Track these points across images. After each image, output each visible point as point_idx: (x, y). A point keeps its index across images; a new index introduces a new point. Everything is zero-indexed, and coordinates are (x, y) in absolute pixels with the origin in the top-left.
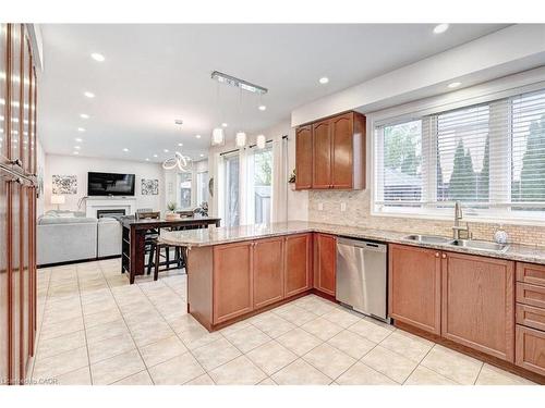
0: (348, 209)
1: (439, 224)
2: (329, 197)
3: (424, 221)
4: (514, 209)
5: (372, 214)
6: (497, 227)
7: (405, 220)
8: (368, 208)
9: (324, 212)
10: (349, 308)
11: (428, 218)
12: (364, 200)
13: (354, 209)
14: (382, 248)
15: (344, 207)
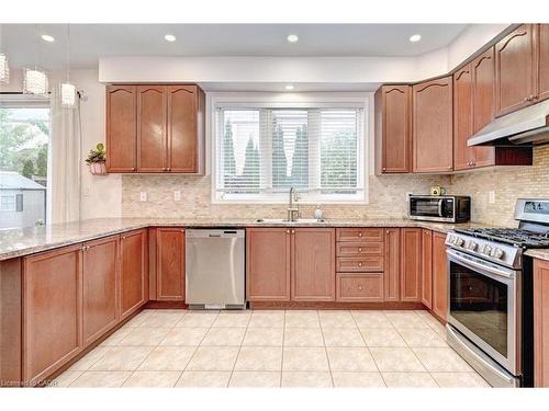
0: (183, 198)
1: (275, 208)
2: (156, 184)
3: (264, 206)
4: (323, 192)
5: (214, 202)
6: (316, 207)
7: (247, 206)
8: (209, 196)
9: (149, 203)
10: (200, 308)
11: (265, 204)
12: (204, 186)
13: (191, 198)
14: (241, 233)
15: (178, 195)
